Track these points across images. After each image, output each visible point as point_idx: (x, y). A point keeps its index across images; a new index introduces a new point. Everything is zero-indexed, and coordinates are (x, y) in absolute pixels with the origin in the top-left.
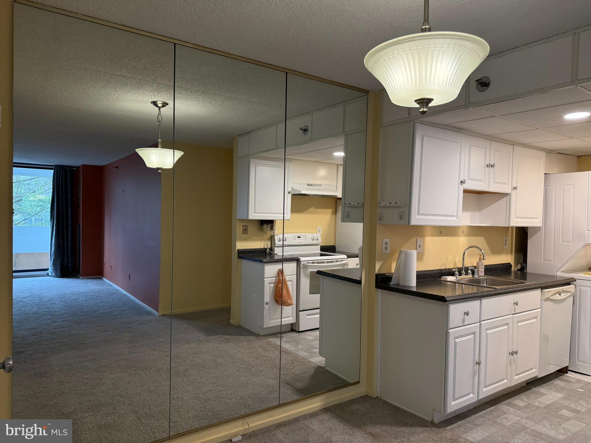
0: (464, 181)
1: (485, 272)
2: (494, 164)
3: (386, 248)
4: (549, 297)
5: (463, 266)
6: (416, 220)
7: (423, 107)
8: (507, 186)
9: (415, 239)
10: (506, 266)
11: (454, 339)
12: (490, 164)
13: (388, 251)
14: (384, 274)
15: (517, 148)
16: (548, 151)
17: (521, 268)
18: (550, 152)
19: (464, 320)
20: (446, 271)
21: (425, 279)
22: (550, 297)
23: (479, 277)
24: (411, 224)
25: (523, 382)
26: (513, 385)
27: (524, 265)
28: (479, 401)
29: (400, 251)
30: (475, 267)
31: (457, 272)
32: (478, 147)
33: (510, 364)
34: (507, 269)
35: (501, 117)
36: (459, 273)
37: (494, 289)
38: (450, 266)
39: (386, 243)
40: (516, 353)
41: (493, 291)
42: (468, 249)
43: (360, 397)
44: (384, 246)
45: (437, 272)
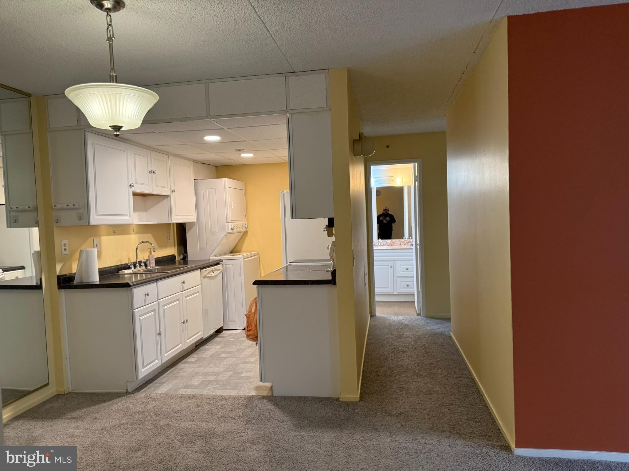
0: (132, 184)
1: (155, 264)
2: (155, 171)
3: (65, 250)
4: (205, 275)
5: (137, 261)
6: (95, 220)
7: (116, 132)
8: (167, 189)
9: (92, 238)
10: (171, 257)
11: (139, 317)
12: (152, 170)
13: (67, 252)
14: (66, 275)
15: (171, 157)
16: (195, 161)
17: (183, 257)
18: (196, 162)
19: (145, 301)
20: (122, 266)
21: (105, 275)
22: (207, 274)
23: (151, 268)
24: (91, 224)
25: (193, 344)
26: (186, 347)
27: (185, 255)
28: (162, 365)
29: (81, 251)
30: (147, 260)
31: (132, 266)
32: (140, 155)
33: (183, 331)
34: (172, 260)
35: (159, 133)
36: (134, 267)
37: (166, 273)
38: (125, 262)
39: (65, 245)
40: (187, 321)
41: (166, 274)
42: (140, 244)
43: (51, 398)
44: (63, 248)
45: (115, 267)
